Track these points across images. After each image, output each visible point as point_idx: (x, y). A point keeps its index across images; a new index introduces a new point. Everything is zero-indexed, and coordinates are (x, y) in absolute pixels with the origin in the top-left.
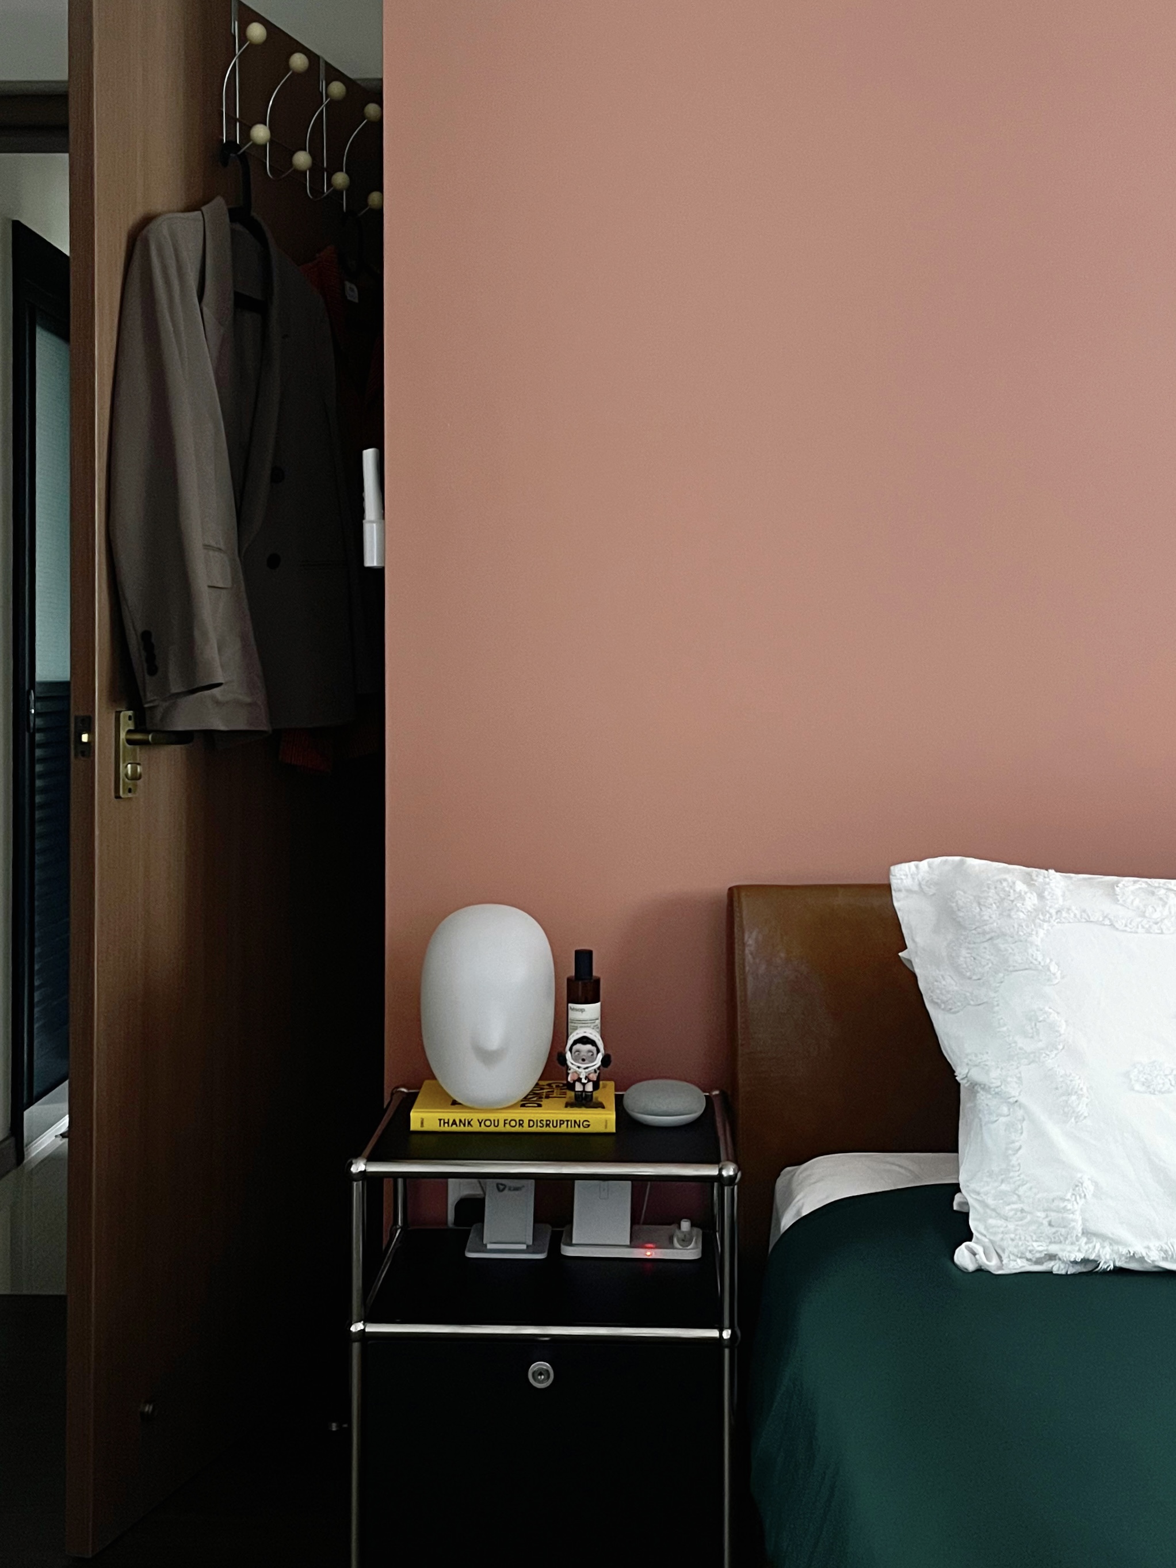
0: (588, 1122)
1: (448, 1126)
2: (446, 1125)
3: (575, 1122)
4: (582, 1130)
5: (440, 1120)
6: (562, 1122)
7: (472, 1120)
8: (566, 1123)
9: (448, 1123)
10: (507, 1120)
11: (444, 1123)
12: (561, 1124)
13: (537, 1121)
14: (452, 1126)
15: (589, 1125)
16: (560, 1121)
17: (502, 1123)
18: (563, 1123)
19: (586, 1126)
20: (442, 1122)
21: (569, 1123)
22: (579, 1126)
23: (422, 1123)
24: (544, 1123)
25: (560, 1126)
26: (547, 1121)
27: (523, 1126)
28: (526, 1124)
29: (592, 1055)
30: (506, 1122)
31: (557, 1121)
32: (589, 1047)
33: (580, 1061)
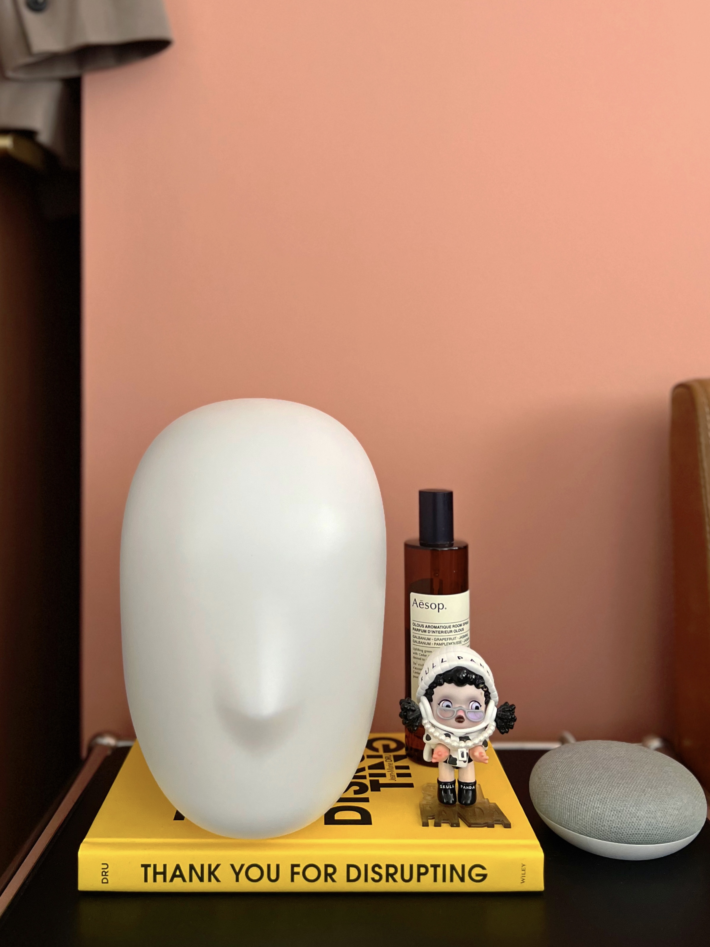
0: (483, 868)
1: (165, 880)
2: (160, 877)
3: (453, 868)
4: (468, 886)
5: (146, 866)
6: (423, 870)
7: (218, 866)
8: (431, 870)
9: (164, 873)
10: (298, 866)
11: (155, 873)
12: (419, 874)
13: (366, 866)
14: (172, 880)
15: (485, 876)
16: (419, 866)
17: (285, 872)
18: (426, 873)
19: (480, 878)
20: (150, 871)
21: (440, 870)
22: (462, 879)
23: (105, 874)
24: (383, 872)
25: (419, 880)
26: (388, 866)
27: (333, 880)
28: (340, 875)
29: (477, 708)
30: (296, 869)
31: (411, 866)
32: (469, 690)
33: (453, 721)
